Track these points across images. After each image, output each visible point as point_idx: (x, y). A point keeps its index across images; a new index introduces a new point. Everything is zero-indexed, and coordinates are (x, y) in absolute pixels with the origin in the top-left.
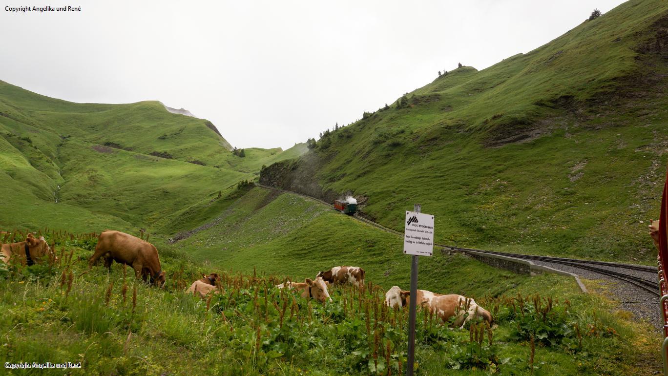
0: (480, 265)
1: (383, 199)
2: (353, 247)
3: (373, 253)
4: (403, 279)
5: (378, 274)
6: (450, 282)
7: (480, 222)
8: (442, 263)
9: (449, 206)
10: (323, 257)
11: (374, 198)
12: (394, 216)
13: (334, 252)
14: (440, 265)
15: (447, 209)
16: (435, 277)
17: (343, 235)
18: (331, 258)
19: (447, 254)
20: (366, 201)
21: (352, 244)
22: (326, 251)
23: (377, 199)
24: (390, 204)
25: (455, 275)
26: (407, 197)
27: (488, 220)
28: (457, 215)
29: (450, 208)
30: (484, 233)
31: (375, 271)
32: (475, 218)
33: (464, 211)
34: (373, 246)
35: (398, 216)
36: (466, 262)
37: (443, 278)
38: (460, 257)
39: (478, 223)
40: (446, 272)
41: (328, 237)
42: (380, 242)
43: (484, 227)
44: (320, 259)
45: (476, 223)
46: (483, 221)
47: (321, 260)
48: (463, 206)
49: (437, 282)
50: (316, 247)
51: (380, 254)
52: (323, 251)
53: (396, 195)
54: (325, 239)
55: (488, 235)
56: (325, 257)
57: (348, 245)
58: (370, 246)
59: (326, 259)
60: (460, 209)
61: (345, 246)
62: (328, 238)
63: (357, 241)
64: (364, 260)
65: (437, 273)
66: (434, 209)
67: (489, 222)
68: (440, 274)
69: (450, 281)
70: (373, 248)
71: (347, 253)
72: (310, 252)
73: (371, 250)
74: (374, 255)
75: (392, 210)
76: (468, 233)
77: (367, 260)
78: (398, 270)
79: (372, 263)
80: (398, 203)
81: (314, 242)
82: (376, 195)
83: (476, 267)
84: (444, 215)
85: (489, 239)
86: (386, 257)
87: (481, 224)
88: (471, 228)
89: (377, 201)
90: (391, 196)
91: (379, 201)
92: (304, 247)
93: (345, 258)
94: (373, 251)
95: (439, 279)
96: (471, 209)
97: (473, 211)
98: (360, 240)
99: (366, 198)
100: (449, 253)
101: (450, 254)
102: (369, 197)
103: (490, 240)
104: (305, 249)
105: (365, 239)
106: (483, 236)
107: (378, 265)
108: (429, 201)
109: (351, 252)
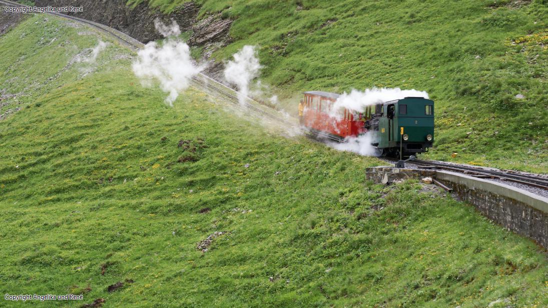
0: (461, 218)
1: (268, 24)
2: (142, 160)
3: (190, 179)
4: (242, 260)
5: (182, 245)
6: (364, 274)
7: (512, 84)
8: (358, 211)
9: (437, 39)
10: (50, 193)
11: (245, 22)
12: (287, 72)
13: (84, 179)
14: (353, 216)
15: (431, 47)
16: (329, 257)
17: (123, 126)
18: (73, 195)
19: (380, 181)
20: (225, 31)
21: (140, 151)
22: (65, 175)
23: (253, 24)
24: (282, 36)
25: (384, 250)
26: (331, 16)
27: (537, 76)
28: (454, 65)
29: (440, 45)
30: (516, 115)
31: (178, 233)
32: (499, 72)
33: (473, 52)
34: (193, 160)
35: (299, 71)
36: (424, 208)
37: (350, 259)
38: (413, 191)
39: (504, 86)
40: (361, 241)
41: (84, 132)
42: (217, 145)
43: (520, 97)
44: (43, 198)
45: (499, 85)
46: (521, 80)
47: (46, 202)
48: (474, 38)
49: (332, 274)
50: (44, 162)
51: (208, 183)
52: (55, 175)
53: (304, 12)
54: (73, 140)
55: (528, 120)
56: (58, 191)
57: (127, 156)
58: (185, 160)
59: (59, 200)
60: (464, 47)
61: (121, 159)
62: (81, 137)
63: (156, 144)
64: (159, 202)
65: (336, 243)
66: (396, 49)
67: (537, 84)
68: (343, 247)
69: (366, 269)
70: (192, 165)
71: (121, 179)
72: (23, 177)
73: (186, 169)
74: (191, 184)
75: (286, 54)
76: (474, 116)
77: (168, 200)
78: (239, 231)
79: (179, 209)
80: (303, 34)
81: (39, 149)
82: (251, 12)
83: (447, 226)
84: (420, 65)
85: (530, 132)
86: (220, 193)
87: (513, 90)
88: (483, 101)
89: (252, 29)
90: (290, 15)
91: (258, 30)
92: (10, 163)
93: (109, 195)
94: (192, 173)
95: (339, 264)
96: (496, 46)
97: (502, 51)
98: (164, 140)
99: (227, 21)
100: (385, 180)
101: (388, 184)
102: (233, 18)
103: (530, 138)
104: (12, 170)
105: (177, 140)
106: (514, 125)
107: (194, 217)
108: (386, 27)
109: (131, 178)
